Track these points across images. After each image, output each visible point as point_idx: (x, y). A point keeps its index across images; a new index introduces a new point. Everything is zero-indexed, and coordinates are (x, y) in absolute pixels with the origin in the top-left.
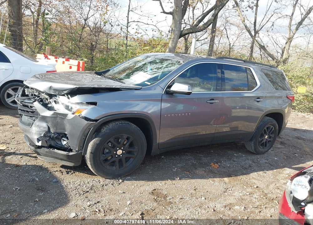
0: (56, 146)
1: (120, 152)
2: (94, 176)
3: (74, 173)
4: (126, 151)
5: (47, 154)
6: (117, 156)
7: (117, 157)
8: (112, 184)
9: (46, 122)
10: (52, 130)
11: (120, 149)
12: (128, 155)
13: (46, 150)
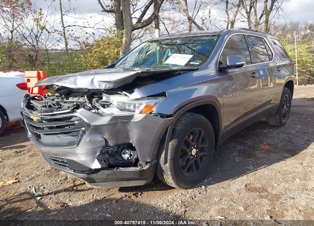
0: (116, 163)
1: (194, 152)
2: (173, 190)
3: (142, 193)
4: (199, 149)
5: (109, 177)
6: (192, 157)
7: (192, 159)
8: (200, 193)
9: (101, 133)
10: (111, 143)
11: (194, 148)
12: (202, 154)
13: (107, 172)
